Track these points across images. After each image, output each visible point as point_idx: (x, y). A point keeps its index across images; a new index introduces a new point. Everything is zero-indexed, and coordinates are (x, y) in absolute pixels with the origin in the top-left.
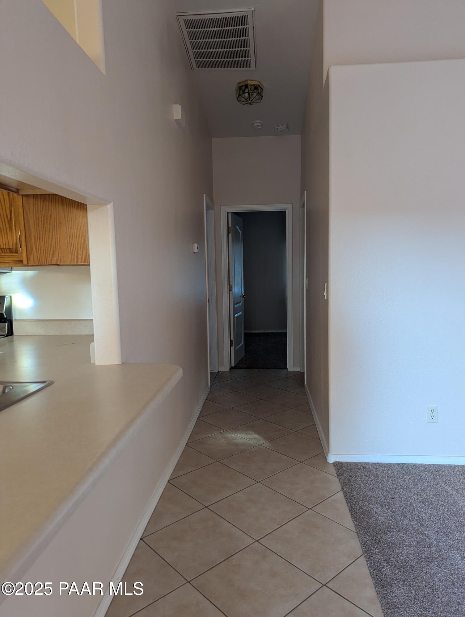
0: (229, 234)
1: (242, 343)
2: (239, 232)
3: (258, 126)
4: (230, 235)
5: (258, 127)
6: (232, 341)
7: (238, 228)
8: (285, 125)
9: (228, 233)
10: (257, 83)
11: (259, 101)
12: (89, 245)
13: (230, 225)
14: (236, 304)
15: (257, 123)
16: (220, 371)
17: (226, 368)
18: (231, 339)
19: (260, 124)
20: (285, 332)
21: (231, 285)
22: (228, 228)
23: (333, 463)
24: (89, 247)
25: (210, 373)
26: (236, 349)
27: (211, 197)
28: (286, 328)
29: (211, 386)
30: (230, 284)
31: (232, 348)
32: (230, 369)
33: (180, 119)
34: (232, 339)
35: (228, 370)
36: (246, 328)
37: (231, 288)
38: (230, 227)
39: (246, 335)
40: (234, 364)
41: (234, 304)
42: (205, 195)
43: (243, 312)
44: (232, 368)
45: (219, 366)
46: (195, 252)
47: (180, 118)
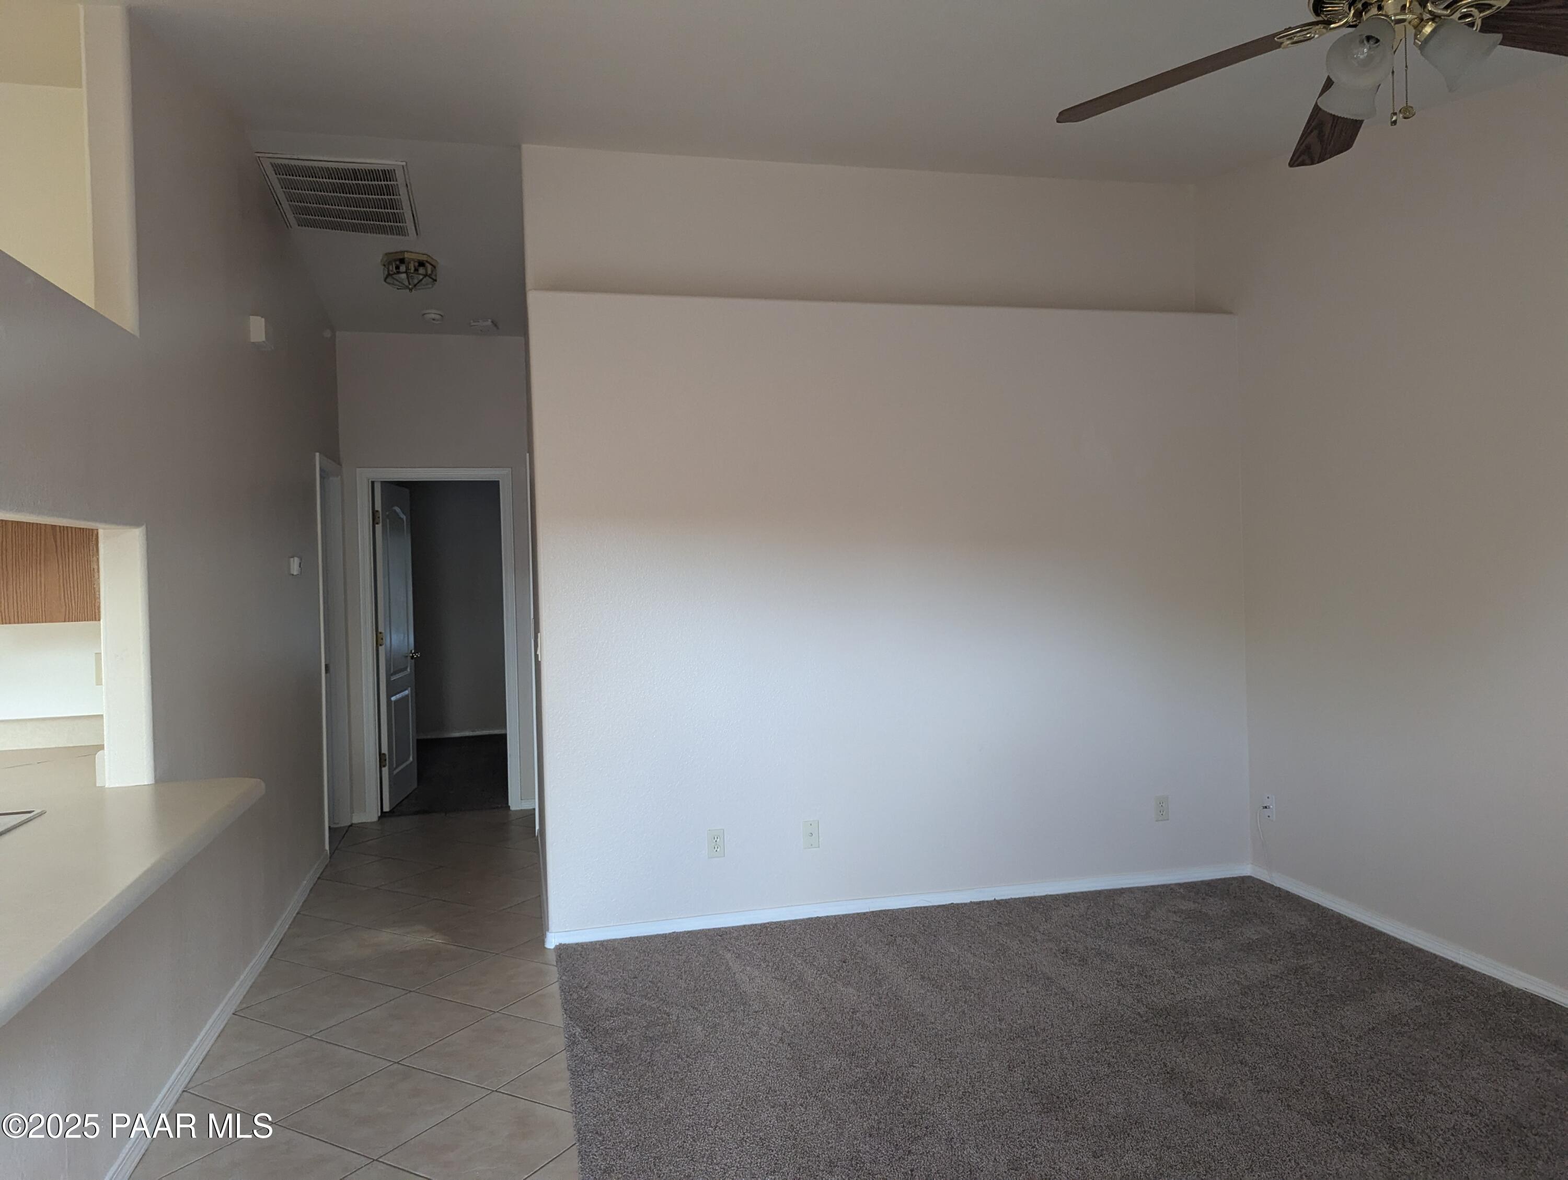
0: (376, 525)
1: (411, 759)
2: (402, 519)
3: (434, 320)
4: (379, 527)
5: (434, 322)
6: (384, 754)
7: (397, 509)
8: (490, 320)
9: (375, 522)
10: (424, 258)
11: (430, 286)
12: (99, 591)
13: (378, 507)
14: (395, 673)
15: (432, 314)
16: (355, 824)
17: (369, 814)
18: (383, 752)
19: (438, 317)
20: (502, 732)
21: (381, 633)
22: (374, 513)
23: (554, 949)
24: (99, 595)
25: (330, 828)
26: (395, 772)
27: (333, 454)
28: (504, 725)
29: (332, 854)
30: (380, 631)
31: (385, 770)
32: (380, 818)
33: (264, 342)
34: (385, 750)
35: (375, 819)
36: (419, 728)
37: (382, 639)
38: (377, 511)
39: (422, 745)
40: (390, 807)
41: (388, 676)
42: (317, 454)
43: (411, 690)
44: (383, 814)
45: (352, 812)
46: (295, 573)
47: (264, 339)
